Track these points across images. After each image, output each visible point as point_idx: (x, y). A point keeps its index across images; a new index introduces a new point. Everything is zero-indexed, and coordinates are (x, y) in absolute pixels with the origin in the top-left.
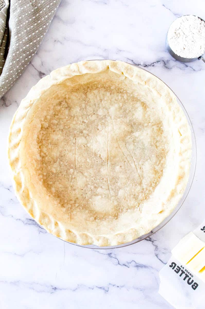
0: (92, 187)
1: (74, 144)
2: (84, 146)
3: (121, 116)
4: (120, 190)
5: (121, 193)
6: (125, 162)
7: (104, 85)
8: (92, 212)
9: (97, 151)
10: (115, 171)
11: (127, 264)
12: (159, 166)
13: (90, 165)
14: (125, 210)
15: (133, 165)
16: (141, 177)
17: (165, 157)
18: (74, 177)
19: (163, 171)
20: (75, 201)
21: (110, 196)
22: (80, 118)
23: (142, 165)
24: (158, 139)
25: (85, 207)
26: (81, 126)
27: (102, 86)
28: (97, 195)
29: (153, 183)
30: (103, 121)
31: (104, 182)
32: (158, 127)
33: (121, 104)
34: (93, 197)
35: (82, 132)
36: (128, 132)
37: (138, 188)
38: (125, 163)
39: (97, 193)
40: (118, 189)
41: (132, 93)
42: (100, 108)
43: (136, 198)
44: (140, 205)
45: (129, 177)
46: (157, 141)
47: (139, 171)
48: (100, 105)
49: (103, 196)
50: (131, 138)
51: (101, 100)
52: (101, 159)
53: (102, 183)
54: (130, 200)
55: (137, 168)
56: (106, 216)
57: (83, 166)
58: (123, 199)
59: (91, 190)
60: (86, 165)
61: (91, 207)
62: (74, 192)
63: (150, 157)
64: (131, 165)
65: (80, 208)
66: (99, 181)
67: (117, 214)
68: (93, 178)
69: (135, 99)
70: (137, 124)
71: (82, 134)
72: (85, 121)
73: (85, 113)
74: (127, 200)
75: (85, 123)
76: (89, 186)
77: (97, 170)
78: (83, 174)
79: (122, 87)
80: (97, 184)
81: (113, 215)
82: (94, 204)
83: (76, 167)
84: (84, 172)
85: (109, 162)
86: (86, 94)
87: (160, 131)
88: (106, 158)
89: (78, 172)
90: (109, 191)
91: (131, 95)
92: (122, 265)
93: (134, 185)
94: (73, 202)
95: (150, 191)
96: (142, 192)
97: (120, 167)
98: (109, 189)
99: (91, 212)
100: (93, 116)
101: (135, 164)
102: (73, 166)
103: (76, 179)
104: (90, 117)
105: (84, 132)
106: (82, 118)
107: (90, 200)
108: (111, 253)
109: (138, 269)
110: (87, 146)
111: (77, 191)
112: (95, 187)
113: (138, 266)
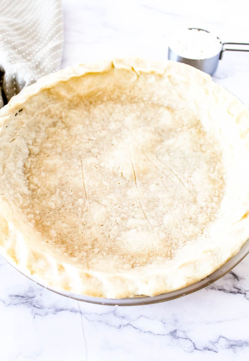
0: (119, 219)
1: (80, 166)
2: (95, 167)
3: (142, 125)
4: (165, 216)
5: (167, 219)
6: (162, 177)
7: (112, 96)
8: (125, 256)
9: (117, 170)
10: (150, 192)
11: (211, 346)
12: (216, 173)
13: (108, 188)
14: (181, 243)
15: (175, 179)
16: (192, 192)
17: (220, 161)
18: (85, 209)
19: (224, 178)
20: (93, 245)
21: (150, 227)
22: (85, 136)
23: (189, 178)
24: (202, 141)
25: (112, 251)
26: (87, 144)
27: (109, 98)
28: (128, 229)
29: (214, 196)
30: (118, 135)
31: (136, 209)
32: (196, 128)
33: (138, 113)
34: (123, 233)
35: (90, 151)
36: (157, 141)
37: (194, 208)
38: (163, 179)
39: (128, 226)
40: (162, 216)
41: (150, 99)
42: (110, 122)
43: (193, 221)
44: (204, 230)
45: (174, 195)
46: (201, 146)
47: (187, 185)
48: (111, 119)
49: (140, 229)
50: (163, 147)
51: (111, 114)
52: (124, 180)
53: (132, 210)
54: (186, 227)
55: (182, 182)
56: (151, 258)
57: (97, 192)
58: (174, 227)
59: (117, 224)
60: (103, 190)
61: (121, 249)
62: (88, 231)
63: (197, 166)
64: (173, 180)
65: (103, 255)
66: (127, 208)
67: (169, 253)
68: (117, 207)
69: (156, 106)
70: (166, 131)
71: (90, 154)
72: (93, 138)
73: (91, 130)
74: (181, 228)
75: (92, 140)
76: (113, 219)
77: (122, 194)
78: (99, 203)
79: (136, 95)
80: (124, 214)
81: (164, 255)
82: (126, 244)
83: (87, 195)
84: (100, 200)
85: (137, 181)
86: (88, 111)
87: (201, 132)
88: (131, 176)
89: (90, 201)
90: (148, 220)
91: (150, 102)
92: (202, 349)
93: (185, 205)
94: (90, 247)
95: (213, 208)
96: (201, 212)
97: (157, 184)
98: (146, 217)
99: (124, 257)
100: (103, 131)
101: (178, 178)
102: (83, 195)
103: (90, 212)
104: (98, 133)
105: (93, 150)
106: (88, 135)
107: (119, 238)
108: (175, 331)
109: (235, 352)
110: (101, 167)
111: (93, 229)
112: (123, 219)
113: (233, 345)
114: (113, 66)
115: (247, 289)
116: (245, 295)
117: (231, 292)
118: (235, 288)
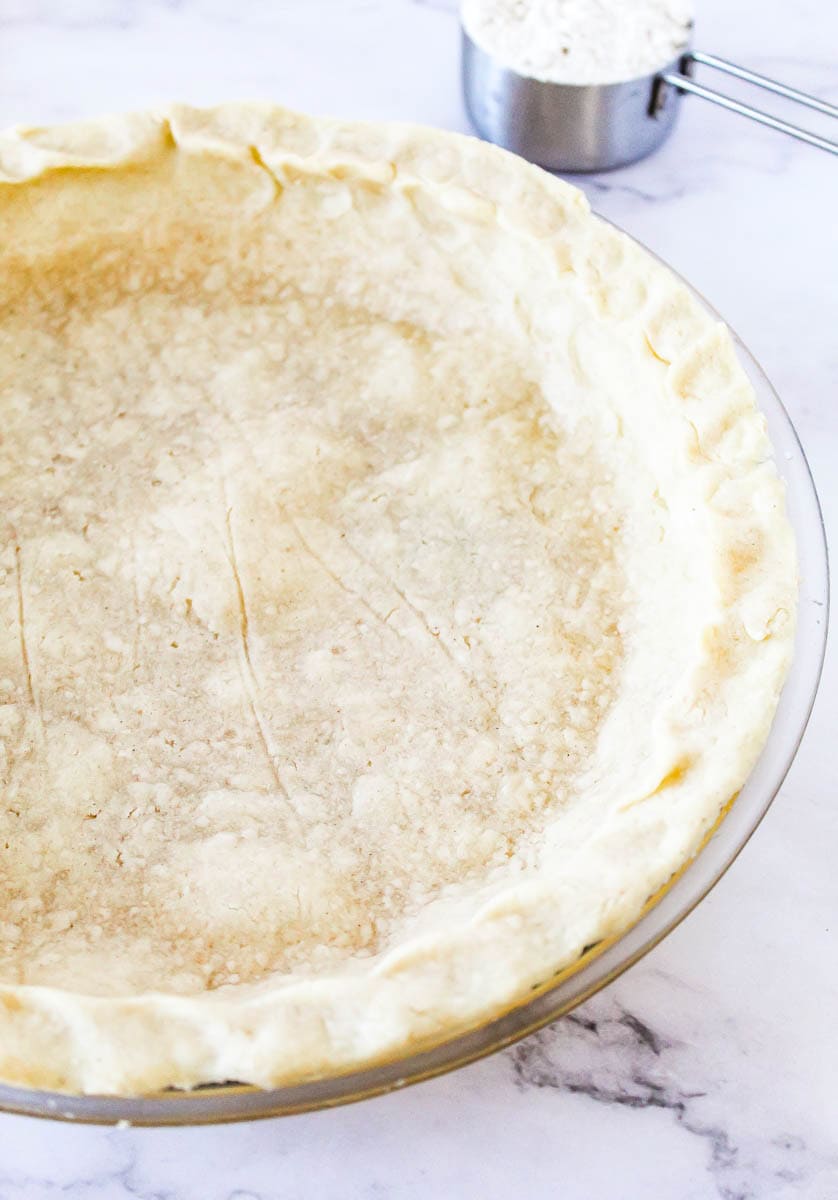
0: (163, 793)
1: (9, 571)
2: (76, 573)
3: (288, 399)
4: (361, 780)
5: (366, 794)
6: (359, 622)
7: (164, 274)
8: (179, 943)
9: (169, 587)
10: (303, 681)
12: (589, 605)
13: (128, 665)
14: (417, 893)
15: (415, 631)
16: (483, 686)
17: (611, 558)
18: (24, 748)
19: (621, 628)
20: (49, 900)
21: (292, 824)
22: (39, 442)
23: (474, 625)
24: (541, 473)
25: (126, 921)
26: (44, 478)
27: (150, 280)
28: (202, 833)
29: (575, 702)
30: (183, 439)
31: (240, 751)
32: (521, 419)
33: (276, 349)
34: (177, 849)
35: (56, 510)
36: (347, 470)
37: (483, 749)
38: (363, 628)
39: (202, 821)
40: (348, 780)
41: (330, 286)
42: (151, 384)
43: (477, 804)
44: (521, 841)
45: (407, 697)
46: (536, 490)
47: (461, 656)
48: (155, 370)
49: (249, 832)
50: (375, 496)
51: (156, 350)
52: (197, 630)
53: (225, 758)
54: (443, 827)
55: (443, 646)
56: (288, 952)
57: (80, 681)
58: (395, 828)
59: (157, 811)
60: (103, 670)
61: (167, 913)
62: (32, 839)
63: (513, 576)
64: (403, 632)
65: (88, 936)
66: (203, 747)
67: (366, 931)
68: (159, 741)
69: (355, 317)
70: (389, 426)
71: (58, 521)
72: (71, 451)
73: (66, 416)
74: (421, 831)
75: (70, 460)
76: (139, 790)
77: (183, 690)
78: (86, 725)
79: (268, 269)
80: (189, 770)
81: (343, 938)
82: (186, 890)
83: (36, 692)
84: (90, 710)
85: (253, 637)
86: (60, 333)
87: (540, 433)
88: (228, 613)
89: (47, 716)
90: (287, 797)
91: (329, 302)
93: (447, 736)
94: (35, 902)
95: (563, 751)
96: (515, 768)
97: (335, 651)
98: (280, 787)
99: (174, 947)
100: (119, 425)
101: (428, 627)
102: (15, 690)
103: (44, 761)
104: (97, 429)
105: (70, 504)
106: (51, 439)
107: (160, 870)
110: (99, 574)
111: (54, 833)
112: (183, 791)
114: (170, 142)
115: (688, 1087)
116: (679, 1110)
117: (621, 1100)
118: (639, 1081)
